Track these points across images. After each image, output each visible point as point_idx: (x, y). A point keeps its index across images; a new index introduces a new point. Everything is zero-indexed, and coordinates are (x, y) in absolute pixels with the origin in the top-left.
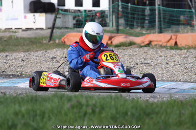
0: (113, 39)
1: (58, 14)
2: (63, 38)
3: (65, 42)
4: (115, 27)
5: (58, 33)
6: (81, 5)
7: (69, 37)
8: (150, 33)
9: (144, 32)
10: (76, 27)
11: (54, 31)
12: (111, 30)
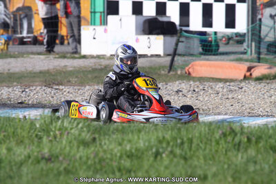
0: (252, 70)
1: (180, 36)
2: (187, 68)
3: (189, 73)
4: (255, 55)
5: (179, 61)
6: (211, 26)
7: (195, 67)
10: (205, 54)
11: (176, 59)
12: (250, 58)
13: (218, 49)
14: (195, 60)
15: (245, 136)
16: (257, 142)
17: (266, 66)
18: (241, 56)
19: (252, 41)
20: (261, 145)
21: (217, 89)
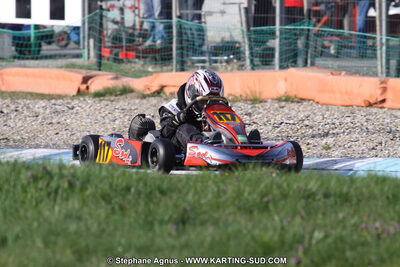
0: (89, 82)
4: (93, 59)
6: (28, 15)
7: (5, 77)
8: (162, 71)
9: (150, 69)
10: (19, 58)
12: (86, 63)
13: (39, 51)
14: (5, 67)
15: (66, 180)
16: (83, 189)
17: (111, 75)
18: (74, 60)
19: (89, 38)
20: (88, 192)
21: (36, 109)
